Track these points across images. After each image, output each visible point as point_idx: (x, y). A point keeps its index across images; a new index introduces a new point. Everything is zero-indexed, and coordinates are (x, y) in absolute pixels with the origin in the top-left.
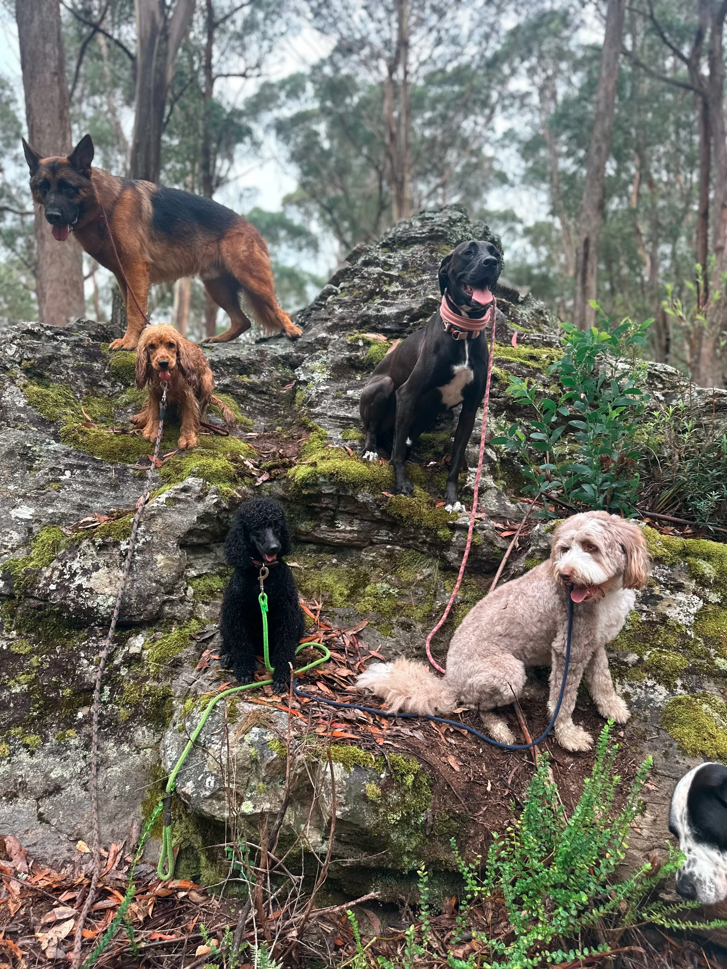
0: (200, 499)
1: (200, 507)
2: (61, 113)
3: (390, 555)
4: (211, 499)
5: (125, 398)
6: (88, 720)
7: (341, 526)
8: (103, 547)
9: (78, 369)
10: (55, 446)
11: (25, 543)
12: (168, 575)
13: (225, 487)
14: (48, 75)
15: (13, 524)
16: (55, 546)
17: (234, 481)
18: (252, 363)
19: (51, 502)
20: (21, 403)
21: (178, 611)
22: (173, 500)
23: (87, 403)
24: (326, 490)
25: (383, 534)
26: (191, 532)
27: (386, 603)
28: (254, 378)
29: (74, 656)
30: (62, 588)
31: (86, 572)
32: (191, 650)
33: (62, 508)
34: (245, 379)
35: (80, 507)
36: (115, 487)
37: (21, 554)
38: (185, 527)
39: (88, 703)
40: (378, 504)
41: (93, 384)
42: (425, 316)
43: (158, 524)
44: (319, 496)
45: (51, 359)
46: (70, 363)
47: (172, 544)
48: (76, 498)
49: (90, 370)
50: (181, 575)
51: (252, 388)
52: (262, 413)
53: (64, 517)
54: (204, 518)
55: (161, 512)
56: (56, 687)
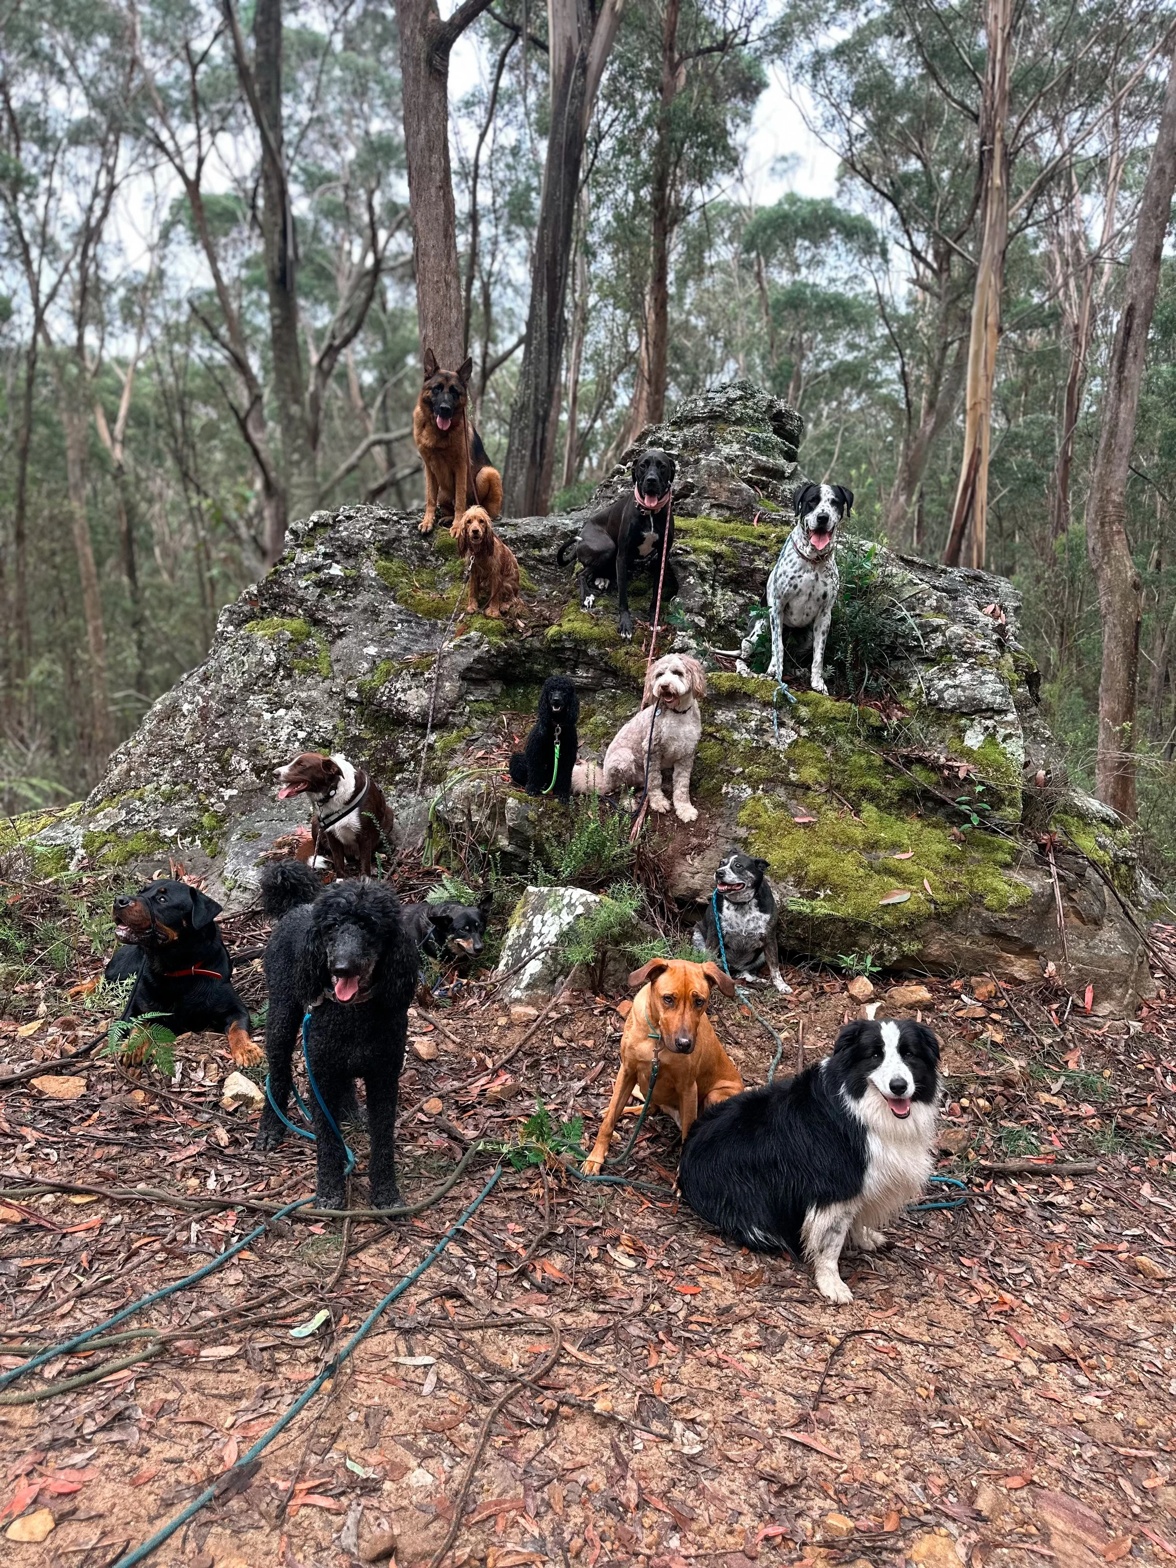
0: (477, 647)
1: (476, 653)
2: (446, 230)
3: (614, 697)
4: (485, 647)
5: (444, 569)
6: (401, 781)
7: (580, 673)
8: (414, 675)
9: (412, 548)
10: (393, 605)
11: (371, 670)
12: (452, 696)
13: (495, 639)
14: (433, 191)
15: (365, 657)
16: (388, 673)
17: (504, 635)
18: (544, 538)
19: (387, 645)
20: (373, 574)
21: (457, 720)
22: (458, 647)
23: (419, 573)
24: (568, 645)
25: (610, 681)
26: (469, 669)
27: (600, 730)
28: (545, 552)
29: (394, 742)
30: (390, 699)
31: (404, 691)
32: (462, 745)
33: (393, 649)
34: (537, 553)
35: (406, 649)
36: (428, 636)
37: (368, 677)
38: (464, 666)
39: (401, 771)
40: (602, 656)
41: (423, 558)
42: (686, 496)
43: (447, 663)
44: (564, 649)
45: (395, 540)
46: (408, 543)
47: (455, 676)
48: (403, 643)
49: (421, 548)
50: (461, 697)
51: (541, 560)
52: (548, 581)
53: (395, 655)
54: (478, 660)
55: (450, 653)
56: (384, 760)
